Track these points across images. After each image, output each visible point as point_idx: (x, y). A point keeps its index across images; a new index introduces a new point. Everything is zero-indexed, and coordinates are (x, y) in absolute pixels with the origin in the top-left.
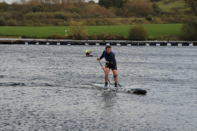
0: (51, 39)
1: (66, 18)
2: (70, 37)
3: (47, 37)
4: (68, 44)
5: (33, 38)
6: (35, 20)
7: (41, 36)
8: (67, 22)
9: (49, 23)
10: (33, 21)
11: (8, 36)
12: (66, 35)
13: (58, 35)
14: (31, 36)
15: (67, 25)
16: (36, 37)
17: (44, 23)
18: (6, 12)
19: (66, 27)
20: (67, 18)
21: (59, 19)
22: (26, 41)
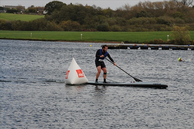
0: (152, 44)
1: (168, 23)
2: (172, 42)
3: (149, 42)
4: (170, 49)
5: (135, 43)
6: (138, 25)
7: (143, 41)
8: (169, 27)
9: (152, 28)
10: (136, 26)
11: (111, 41)
12: (168, 40)
13: (160, 40)
14: (133, 41)
15: (169, 30)
16: (138, 42)
17: (146, 28)
18: (111, 18)
19: (168, 32)
20: (170, 23)
21: (162, 24)
22: (129, 46)
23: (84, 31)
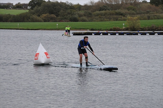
0: (112, 31)
2: (127, 29)
3: (109, 29)
4: (124, 35)
5: (99, 30)
6: (101, 17)
7: (105, 29)
8: (125, 17)
9: (111, 19)
10: (99, 17)
11: (80, 29)
12: (124, 28)
13: (118, 28)
14: (97, 29)
16: (101, 29)
17: (107, 19)
18: (80, 11)
19: (124, 21)
20: (125, 14)
21: (119, 15)
22: (93, 33)
23: (59, 21)
